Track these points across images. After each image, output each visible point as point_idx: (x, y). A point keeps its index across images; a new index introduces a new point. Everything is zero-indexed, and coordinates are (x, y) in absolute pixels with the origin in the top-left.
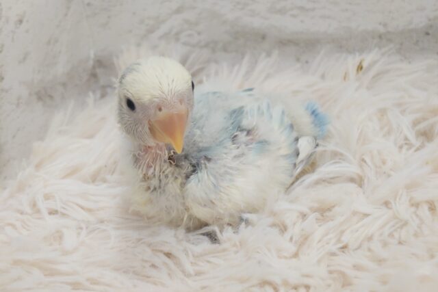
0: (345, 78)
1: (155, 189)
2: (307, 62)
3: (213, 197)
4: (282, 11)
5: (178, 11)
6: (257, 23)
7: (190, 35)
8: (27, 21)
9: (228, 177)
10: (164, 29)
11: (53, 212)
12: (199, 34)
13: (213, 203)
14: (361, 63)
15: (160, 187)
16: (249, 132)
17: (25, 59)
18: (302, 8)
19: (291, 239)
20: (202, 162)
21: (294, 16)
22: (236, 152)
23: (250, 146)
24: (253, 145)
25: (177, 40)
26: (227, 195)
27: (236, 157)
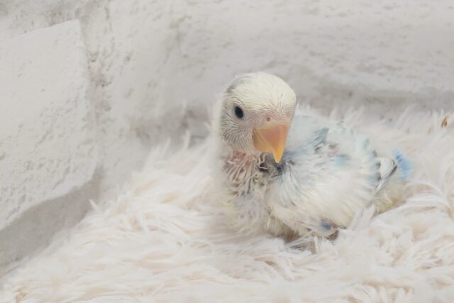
0: (430, 131)
1: (243, 193)
2: (391, 120)
3: (294, 197)
4: (370, 70)
6: (345, 80)
8: (134, 60)
9: (310, 181)
11: (153, 229)
13: (293, 204)
14: (445, 119)
15: (248, 192)
16: (332, 147)
17: (129, 94)
18: (389, 68)
20: (287, 164)
21: (381, 74)
22: (319, 160)
23: (332, 158)
24: (334, 158)
26: (308, 197)
27: (319, 165)
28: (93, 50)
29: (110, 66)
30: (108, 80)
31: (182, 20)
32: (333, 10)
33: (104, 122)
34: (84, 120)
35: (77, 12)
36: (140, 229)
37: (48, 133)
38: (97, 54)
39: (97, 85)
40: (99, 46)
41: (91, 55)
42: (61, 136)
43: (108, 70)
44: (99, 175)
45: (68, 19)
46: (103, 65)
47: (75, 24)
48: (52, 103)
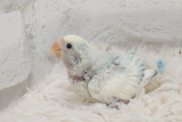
0: (174, 56)
2: (158, 51)
3: (98, 89)
4: (148, 30)
5: (107, 29)
6: (138, 35)
7: (111, 39)
8: (46, 27)
9: (104, 81)
10: (100, 36)
12: (114, 38)
13: (99, 92)
14: (180, 51)
17: (44, 42)
18: (157, 29)
19: (149, 109)
21: (153, 32)
25: (105, 41)
28: (27, 23)
29: (35, 30)
30: (34, 36)
31: (69, 10)
32: (132, 5)
33: (33, 54)
34: (23, 53)
35: (19, 7)
36: (47, 100)
37: (6, 59)
38: (28, 25)
39: (29, 38)
40: (30, 22)
41: (26, 25)
42: (12, 60)
43: (34, 32)
44: (30, 77)
45: (15, 10)
46: (32, 30)
47: (18, 12)
48: (8, 46)
